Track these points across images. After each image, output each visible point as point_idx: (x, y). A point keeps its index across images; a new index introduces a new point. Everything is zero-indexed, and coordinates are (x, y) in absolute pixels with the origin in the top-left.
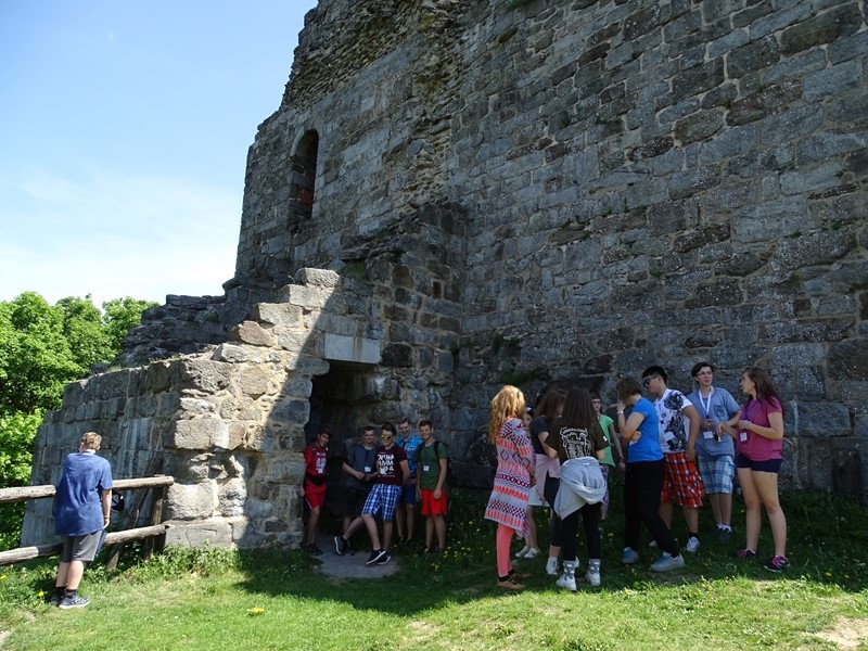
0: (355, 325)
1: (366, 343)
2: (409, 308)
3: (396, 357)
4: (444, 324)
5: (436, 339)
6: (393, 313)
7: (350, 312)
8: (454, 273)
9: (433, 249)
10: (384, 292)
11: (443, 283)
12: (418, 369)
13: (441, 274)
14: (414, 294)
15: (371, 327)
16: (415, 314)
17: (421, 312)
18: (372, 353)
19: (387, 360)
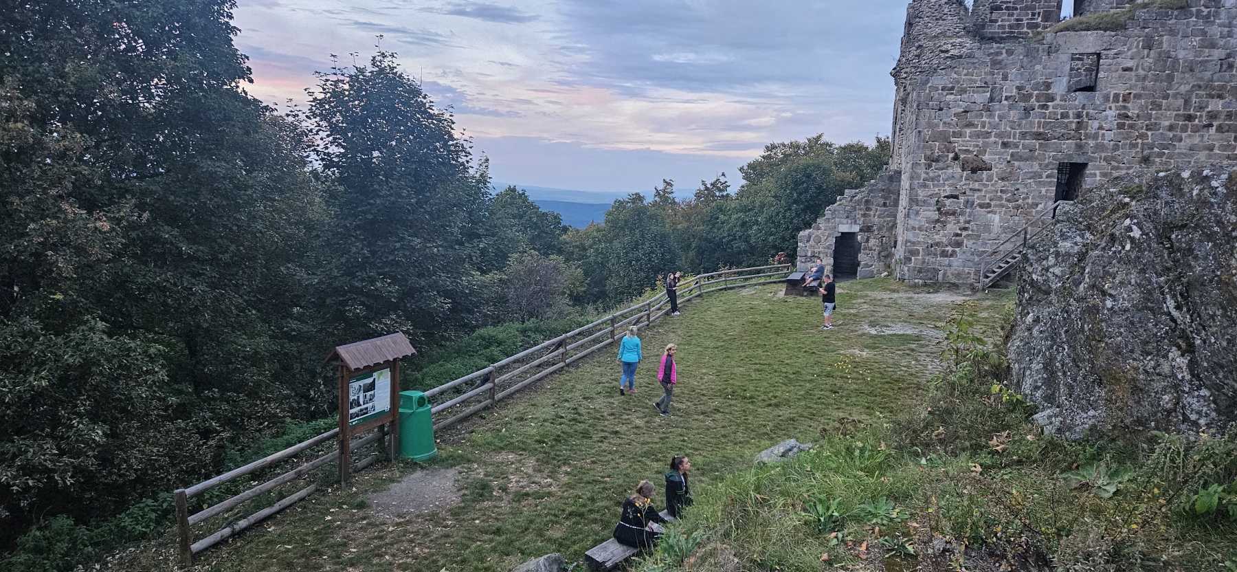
0: (850, 221)
1: (853, 226)
2: (872, 213)
3: (867, 229)
4: (888, 216)
5: (885, 221)
6: (864, 215)
7: (847, 217)
8: (893, 197)
9: (883, 190)
10: (861, 209)
11: (888, 202)
12: (876, 232)
13: (886, 199)
14: (873, 208)
15: (856, 221)
16: (875, 215)
17: (878, 213)
18: (856, 229)
19: (861, 230)
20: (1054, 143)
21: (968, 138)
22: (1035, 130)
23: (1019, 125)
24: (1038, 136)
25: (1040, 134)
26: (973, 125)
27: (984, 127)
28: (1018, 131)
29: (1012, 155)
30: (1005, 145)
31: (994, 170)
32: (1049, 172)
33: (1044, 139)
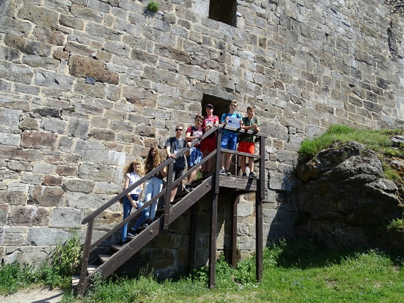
20: (197, 69)
21: (84, 32)
22: (176, 47)
23: (156, 36)
24: (179, 55)
25: (182, 54)
26: (94, 16)
27: (110, 25)
28: (154, 43)
29: (147, 70)
30: (138, 55)
31: (121, 85)
32: (192, 103)
33: (185, 61)
